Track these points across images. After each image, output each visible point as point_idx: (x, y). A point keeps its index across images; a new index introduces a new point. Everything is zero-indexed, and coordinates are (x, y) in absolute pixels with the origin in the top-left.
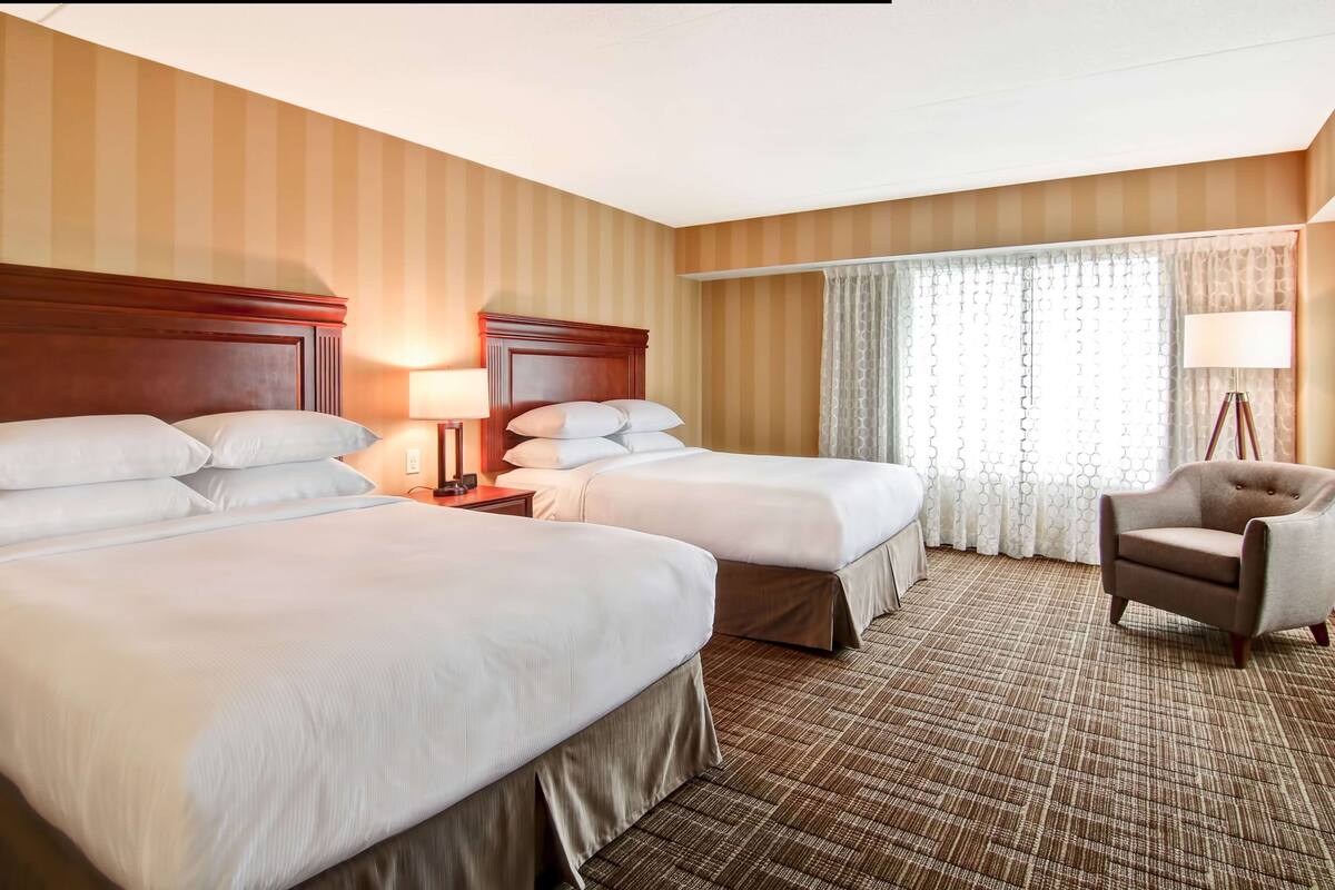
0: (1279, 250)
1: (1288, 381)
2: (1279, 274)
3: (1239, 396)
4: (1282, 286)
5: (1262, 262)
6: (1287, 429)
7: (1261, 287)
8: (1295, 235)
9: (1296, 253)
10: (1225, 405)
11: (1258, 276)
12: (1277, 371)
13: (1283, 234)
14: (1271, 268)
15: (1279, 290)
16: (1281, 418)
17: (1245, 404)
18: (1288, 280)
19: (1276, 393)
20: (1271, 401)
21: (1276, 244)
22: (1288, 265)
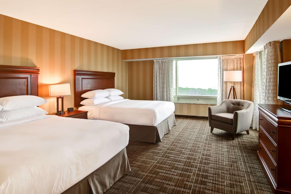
0: (240, 58)
1: (242, 83)
2: (240, 63)
3: (233, 87)
4: (241, 65)
5: (237, 61)
6: (242, 93)
7: (237, 66)
8: (243, 56)
9: (243, 59)
10: (231, 88)
11: (237, 63)
12: (240, 82)
13: (240, 56)
14: (239, 62)
15: (241, 66)
16: (241, 91)
17: (234, 88)
18: (242, 64)
19: (240, 86)
20: (239, 87)
21: (240, 57)
22: (242, 61)
